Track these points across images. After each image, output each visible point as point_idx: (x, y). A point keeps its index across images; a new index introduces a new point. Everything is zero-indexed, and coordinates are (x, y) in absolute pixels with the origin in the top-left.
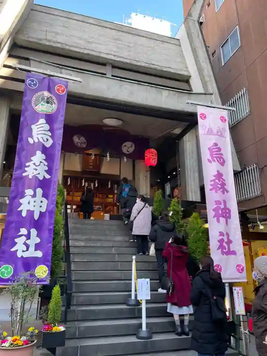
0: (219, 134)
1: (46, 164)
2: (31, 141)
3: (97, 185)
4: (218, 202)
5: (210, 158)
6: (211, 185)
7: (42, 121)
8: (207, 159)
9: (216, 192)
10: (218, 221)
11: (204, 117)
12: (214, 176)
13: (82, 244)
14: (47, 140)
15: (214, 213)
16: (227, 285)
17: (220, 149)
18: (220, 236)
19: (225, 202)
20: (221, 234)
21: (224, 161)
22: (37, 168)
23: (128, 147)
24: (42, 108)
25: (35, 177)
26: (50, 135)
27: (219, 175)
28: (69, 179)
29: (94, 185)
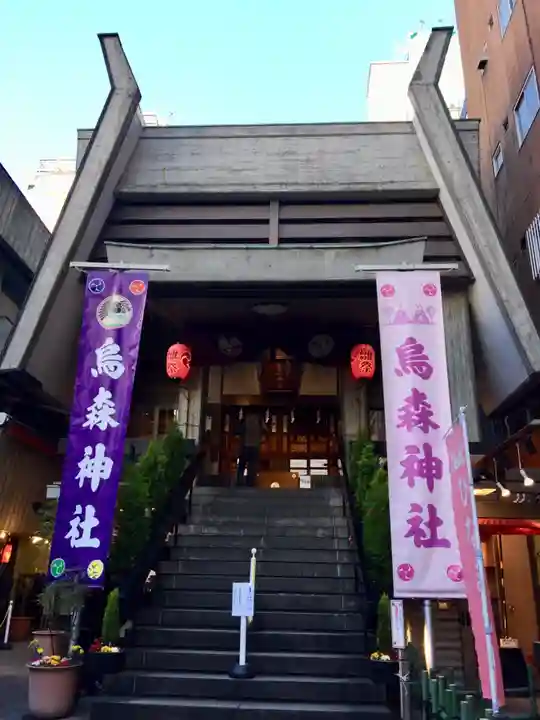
0: (421, 318)
1: (113, 404)
2: (94, 373)
3: (293, 419)
4: (412, 449)
5: (400, 368)
6: (400, 417)
7: (109, 341)
8: (393, 370)
9: (409, 429)
10: (411, 484)
11: (389, 291)
12: (407, 400)
13: (214, 531)
14: (116, 368)
15: (402, 469)
16: (427, 602)
17: (419, 348)
18: (412, 511)
19: (428, 448)
20: (416, 508)
21: (430, 370)
22: (98, 413)
24: (111, 321)
26: (121, 359)
27: (418, 397)
29: (290, 420)
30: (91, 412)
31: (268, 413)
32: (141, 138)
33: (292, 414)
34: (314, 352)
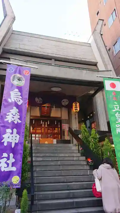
1: (19, 114)
2: (10, 100)
3: (49, 123)
7: (16, 90)
13: (41, 159)
14: (20, 101)
22: (14, 117)
23: (65, 102)
25: (13, 122)
26: (21, 98)
28: (34, 121)
29: (47, 123)
30: (9, 115)
31: (41, 121)
32: (12, 34)
33: (49, 121)
34: (63, 104)
